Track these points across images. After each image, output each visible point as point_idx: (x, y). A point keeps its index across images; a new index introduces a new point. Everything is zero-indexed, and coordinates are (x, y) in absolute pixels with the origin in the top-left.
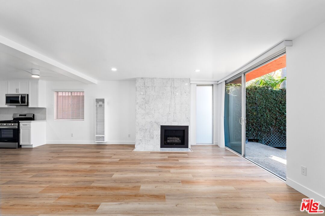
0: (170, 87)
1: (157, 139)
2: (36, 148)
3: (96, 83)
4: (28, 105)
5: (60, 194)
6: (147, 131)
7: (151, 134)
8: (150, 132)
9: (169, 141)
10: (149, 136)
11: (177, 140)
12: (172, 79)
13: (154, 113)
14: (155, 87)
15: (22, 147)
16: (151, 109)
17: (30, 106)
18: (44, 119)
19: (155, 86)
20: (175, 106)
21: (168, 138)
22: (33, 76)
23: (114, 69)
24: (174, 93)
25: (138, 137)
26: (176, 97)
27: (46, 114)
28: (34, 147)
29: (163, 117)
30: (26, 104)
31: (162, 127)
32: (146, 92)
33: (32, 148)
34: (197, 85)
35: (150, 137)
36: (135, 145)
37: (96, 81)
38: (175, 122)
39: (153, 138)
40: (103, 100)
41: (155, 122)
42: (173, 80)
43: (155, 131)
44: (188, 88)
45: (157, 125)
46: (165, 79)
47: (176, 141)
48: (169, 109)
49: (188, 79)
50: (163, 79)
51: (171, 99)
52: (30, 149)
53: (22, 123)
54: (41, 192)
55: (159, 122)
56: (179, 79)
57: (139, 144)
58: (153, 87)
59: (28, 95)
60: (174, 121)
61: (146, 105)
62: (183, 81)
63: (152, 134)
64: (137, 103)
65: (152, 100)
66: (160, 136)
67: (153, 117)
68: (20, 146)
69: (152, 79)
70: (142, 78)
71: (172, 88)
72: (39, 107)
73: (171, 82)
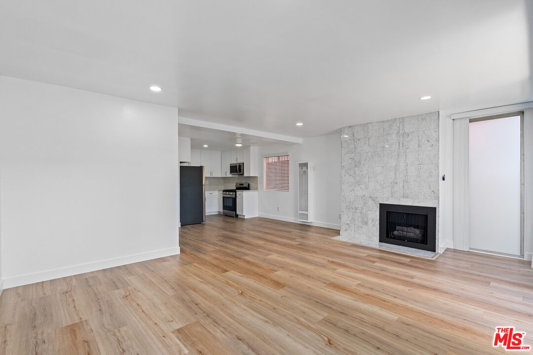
0: (397, 134)
1: (373, 226)
2: (247, 219)
3: (301, 143)
4: (243, 174)
5: (218, 256)
6: (357, 211)
7: (364, 217)
8: (361, 213)
9: (397, 232)
10: (360, 219)
11: (415, 233)
12: (400, 119)
13: (369, 181)
14: (369, 138)
15: (239, 217)
16: (363, 175)
17: (245, 175)
18: (256, 189)
19: (369, 136)
20: (407, 170)
21: (398, 227)
22: (237, 145)
23: (299, 124)
24: (404, 144)
25: (345, 219)
26: (408, 151)
27: (257, 183)
28: (246, 217)
29: (384, 189)
30: (242, 173)
31: (382, 206)
32: (355, 148)
33: (244, 219)
34: (471, 121)
35: (363, 222)
36: (340, 231)
37: (300, 140)
38: (407, 198)
39: (366, 223)
40: (306, 165)
41: (370, 197)
42: (402, 120)
43: (369, 212)
44: (435, 132)
45: (373, 202)
46: (388, 121)
47: (411, 235)
48: (395, 174)
49: (435, 113)
50: (383, 122)
51: (398, 155)
52: (243, 219)
53: (239, 192)
54: (211, 251)
55: (377, 198)
56: (414, 116)
57: (346, 230)
58: (367, 139)
59: (243, 163)
60: (405, 196)
61: (356, 169)
62: (424, 119)
63: (366, 218)
64: (343, 166)
65: (365, 160)
66: (378, 222)
67: (367, 189)
68: (237, 216)
69: (365, 125)
70: (350, 127)
71: (401, 136)
72: (251, 176)
73: (398, 125)
